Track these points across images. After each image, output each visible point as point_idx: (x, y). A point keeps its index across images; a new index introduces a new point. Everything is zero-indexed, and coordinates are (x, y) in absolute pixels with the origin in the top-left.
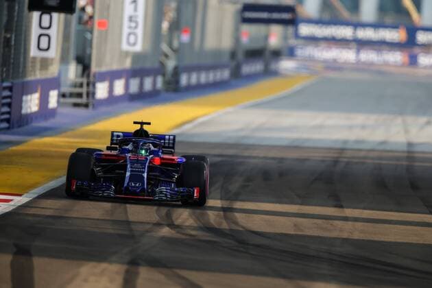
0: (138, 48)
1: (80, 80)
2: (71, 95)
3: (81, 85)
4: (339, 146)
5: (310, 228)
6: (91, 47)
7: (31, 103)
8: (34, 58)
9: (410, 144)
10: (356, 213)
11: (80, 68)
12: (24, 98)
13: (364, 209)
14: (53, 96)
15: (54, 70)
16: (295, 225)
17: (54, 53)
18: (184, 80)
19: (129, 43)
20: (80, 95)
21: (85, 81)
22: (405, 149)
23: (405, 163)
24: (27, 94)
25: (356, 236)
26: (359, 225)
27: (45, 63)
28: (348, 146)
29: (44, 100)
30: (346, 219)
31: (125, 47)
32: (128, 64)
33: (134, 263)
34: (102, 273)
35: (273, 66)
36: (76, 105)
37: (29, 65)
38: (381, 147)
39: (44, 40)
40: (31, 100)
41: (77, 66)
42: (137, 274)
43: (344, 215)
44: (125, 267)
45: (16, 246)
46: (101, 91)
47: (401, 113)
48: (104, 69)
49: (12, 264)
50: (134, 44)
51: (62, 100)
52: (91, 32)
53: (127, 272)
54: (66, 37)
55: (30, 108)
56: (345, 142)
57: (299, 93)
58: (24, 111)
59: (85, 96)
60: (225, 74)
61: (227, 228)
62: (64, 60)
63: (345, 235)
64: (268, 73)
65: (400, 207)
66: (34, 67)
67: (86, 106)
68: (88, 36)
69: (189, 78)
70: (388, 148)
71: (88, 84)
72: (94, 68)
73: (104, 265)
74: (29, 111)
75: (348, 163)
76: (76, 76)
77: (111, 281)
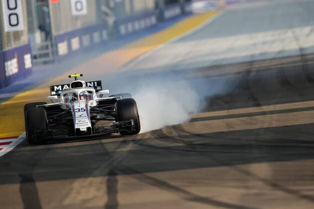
0: (84, 12)
1: (45, 44)
2: (41, 56)
3: (47, 47)
4: (249, 59)
5: (239, 125)
6: (49, 17)
7: (12, 67)
8: (8, 33)
9: (301, 49)
10: (271, 108)
11: (43, 34)
12: (6, 64)
13: (277, 103)
14: (28, 58)
15: (24, 39)
16: (227, 124)
17: (22, 27)
18: (123, 30)
19: (77, 10)
20: (47, 55)
21: (49, 43)
22: (299, 53)
23: (300, 64)
24: (7, 60)
25: (275, 124)
26: (275, 116)
27: (17, 35)
28: (256, 58)
29: (21, 63)
30: (264, 113)
31: (75, 13)
32: (79, 25)
33: (112, 174)
34: (90, 185)
35: (188, 8)
36: (45, 63)
37: (5, 38)
38: (281, 55)
39: (13, 18)
40: (11, 65)
41: (41, 33)
42: (116, 181)
43: (262, 111)
44: (106, 178)
45: (21, 176)
46: (62, 48)
47: (291, 27)
48: (62, 32)
49: (21, 190)
50: (81, 10)
51: (34, 61)
52: (48, 6)
53: (109, 180)
54: (29, 13)
55: (11, 70)
56: (253, 56)
57: (211, 24)
58: (7, 74)
59: (51, 54)
60: (153, 20)
61: (177, 135)
62: (31, 30)
63: (266, 125)
64: (185, 14)
65: (303, 97)
66: (9, 39)
67: (53, 62)
68: (45, 9)
69: (127, 28)
70: (286, 54)
71: (52, 46)
72: (54, 33)
73: (90, 179)
74: (11, 73)
75: (258, 71)
76: (42, 41)
77: (98, 189)
